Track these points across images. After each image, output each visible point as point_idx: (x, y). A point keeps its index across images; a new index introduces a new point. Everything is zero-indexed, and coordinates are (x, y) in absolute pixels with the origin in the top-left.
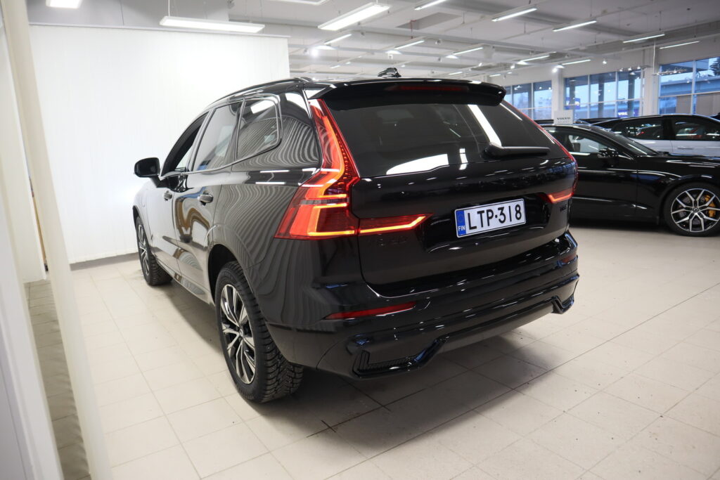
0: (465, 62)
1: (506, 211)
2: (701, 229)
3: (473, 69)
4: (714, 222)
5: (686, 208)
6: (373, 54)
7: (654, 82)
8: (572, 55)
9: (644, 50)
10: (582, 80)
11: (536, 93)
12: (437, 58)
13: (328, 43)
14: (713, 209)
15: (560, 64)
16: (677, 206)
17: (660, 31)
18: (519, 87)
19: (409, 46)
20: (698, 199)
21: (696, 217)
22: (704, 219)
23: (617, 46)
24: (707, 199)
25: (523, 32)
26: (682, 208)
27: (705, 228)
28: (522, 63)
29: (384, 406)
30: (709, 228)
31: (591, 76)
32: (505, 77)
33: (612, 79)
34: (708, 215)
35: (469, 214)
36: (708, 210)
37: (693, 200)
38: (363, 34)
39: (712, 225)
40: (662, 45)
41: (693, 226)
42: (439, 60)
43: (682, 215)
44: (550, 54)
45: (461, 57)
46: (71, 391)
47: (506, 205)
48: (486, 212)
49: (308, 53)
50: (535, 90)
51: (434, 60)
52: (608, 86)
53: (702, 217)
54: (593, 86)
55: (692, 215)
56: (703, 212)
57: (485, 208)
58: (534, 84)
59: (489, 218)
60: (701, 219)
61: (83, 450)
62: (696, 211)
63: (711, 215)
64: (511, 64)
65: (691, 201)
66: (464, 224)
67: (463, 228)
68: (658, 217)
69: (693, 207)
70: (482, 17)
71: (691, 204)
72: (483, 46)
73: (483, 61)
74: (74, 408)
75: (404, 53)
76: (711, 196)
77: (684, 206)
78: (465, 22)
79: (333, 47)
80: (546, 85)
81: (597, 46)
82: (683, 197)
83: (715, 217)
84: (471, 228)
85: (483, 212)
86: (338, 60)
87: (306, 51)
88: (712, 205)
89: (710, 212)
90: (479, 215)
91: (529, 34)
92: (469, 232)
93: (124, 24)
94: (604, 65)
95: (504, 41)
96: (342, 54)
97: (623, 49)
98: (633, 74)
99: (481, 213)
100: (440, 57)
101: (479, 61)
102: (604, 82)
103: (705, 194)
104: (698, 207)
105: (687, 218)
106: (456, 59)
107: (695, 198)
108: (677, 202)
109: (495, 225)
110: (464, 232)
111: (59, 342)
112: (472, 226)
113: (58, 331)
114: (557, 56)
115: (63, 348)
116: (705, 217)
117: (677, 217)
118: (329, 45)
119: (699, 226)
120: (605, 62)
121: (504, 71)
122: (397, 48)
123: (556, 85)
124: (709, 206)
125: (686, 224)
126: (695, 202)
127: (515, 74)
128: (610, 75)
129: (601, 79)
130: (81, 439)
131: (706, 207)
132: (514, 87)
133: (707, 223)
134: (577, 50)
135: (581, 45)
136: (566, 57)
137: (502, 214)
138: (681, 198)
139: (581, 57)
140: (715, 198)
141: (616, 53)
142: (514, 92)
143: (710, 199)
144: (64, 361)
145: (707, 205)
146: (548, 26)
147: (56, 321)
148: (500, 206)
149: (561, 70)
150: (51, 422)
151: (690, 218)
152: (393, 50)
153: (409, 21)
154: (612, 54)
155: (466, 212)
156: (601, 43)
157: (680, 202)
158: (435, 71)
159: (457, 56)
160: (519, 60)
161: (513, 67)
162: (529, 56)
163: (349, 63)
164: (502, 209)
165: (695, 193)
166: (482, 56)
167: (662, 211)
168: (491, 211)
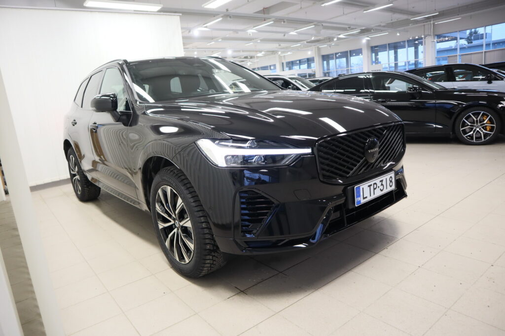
0: (302, 37)
2: (482, 140)
3: (307, 42)
4: (491, 134)
5: (471, 126)
6: (237, 33)
7: (432, 47)
8: (376, 30)
9: (424, 25)
10: (383, 48)
11: (351, 58)
12: (283, 34)
13: (205, 25)
14: (489, 125)
15: (368, 37)
16: (464, 124)
17: (435, 11)
18: (339, 54)
19: (263, 26)
20: (478, 119)
21: (478, 131)
22: (483, 132)
23: (406, 23)
24: (485, 118)
25: (342, 14)
26: (468, 125)
27: (484, 139)
28: (341, 36)
29: (281, 272)
30: (487, 138)
31: (389, 44)
32: (330, 47)
33: (403, 47)
34: (486, 130)
36: (486, 126)
37: (475, 119)
38: (230, 17)
39: (489, 136)
40: (437, 21)
41: (476, 138)
42: (284, 35)
43: (468, 131)
44: (361, 30)
45: (299, 33)
46: (30, 279)
49: (191, 33)
50: (351, 56)
51: (280, 36)
52: (401, 52)
53: (482, 131)
54: (390, 51)
55: (475, 130)
56: (483, 128)
58: (350, 51)
60: (481, 132)
61: (42, 324)
62: (477, 127)
63: (488, 129)
64: (334, 38)
65: (474, 120)
68: (451, 133)
69: (475, 125)
70: (314, 3)
71: (474, 123)
72: (315, 25)
73: (315, 36)
74: (33, 292)
75: (260, 31)
76: (488, 116)
77: (470, 124)
78: (302, 7)
79: (209, 28)
80: (358, 52)
81: (393, 23)
82: (468, 118)
83: (491, 131)
86: (212, 38)
87: (189, 32)
88: (489, 122)
89: (487, 127)
91: (346, 14)
93: (56, 6)
94: (398, 36)
95: (329, 21)
96: (215, 34)
97: (410, 25)
98: (417, 42)
100: (285, 33)
101: (312, 35)
102: (397, 49)
103: (483, 115)
104: (479, 124)
105: (472, 133)
106: (296, 35)
107: (477, 118)
108: (464, 121)
111: (19, 244)
113: (18, 236)
114: (365, 31)
115: (22, 248)
116: (484, 131)
117: (465, 132)
118: (206, 27)
119: (480, 138)
120: (398, 34)
121: (329, 43)
122: (254, 28)
123: (365, 52)
124: (486, 123)
125: (471, 137)
126: (477, 121)
127: (337, 45)
128: (402, 43)
129: (395, 47)
130: (39, 315)
131: (484, 124)
132: (336, 54)
133: (486, 135)
134: (380, 26)
135: (381, 22)
136: (372, 31)
138: (467, 119)
139: (382, 31)
140: (490, 118)
141: (406, 28)
142: (337, 58)
143: (487, 118)
144: (24, 257)
145: (485, 122)
146: (358, 9)
147: (16, 229)
149: (368, 40)
150: (15, 304)
151: (474, 132)
152: (252, 29)
153: (262, 9)
154: (403, 28)
156: (396, 20)
157: (466, 121)
158: (281, 44)
159: (296, 32)
160: (340, 35)
161: (335, 39)
162: (346, 32)
163: (220, 40)
165: (477, 115)
166: (314, 32)
167: (454, 128)
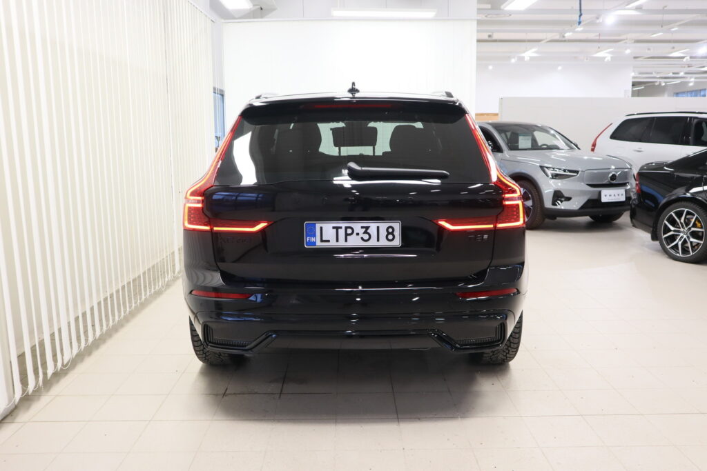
1: (373, 230)
29: (281, 394)
35: (321, 228)
47: (373, 226)
48: (344, 228)
57: (343, 225)
59: (347, 235)
66: (314, 235)
67: (313, 239)
84: (322, 241)
85: (341, 228)
90: (335, 230)
92: (319, 244)
99: (337, 228)
109: (354, 241)
110: (314, 243)
112: (324, 239)
137: (366, 232)
148: (365, 225)
155: (318, 226)
164: (367, 228)
168: (351, 228)
